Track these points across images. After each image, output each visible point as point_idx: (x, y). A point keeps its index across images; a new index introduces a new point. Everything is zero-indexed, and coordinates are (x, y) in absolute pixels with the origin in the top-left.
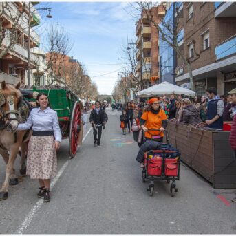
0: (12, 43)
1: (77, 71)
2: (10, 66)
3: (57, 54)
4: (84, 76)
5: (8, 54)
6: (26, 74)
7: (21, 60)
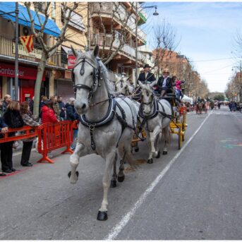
0: (122, 45)
1: (184, 68)
2: (119, 65)
3: (163, 51)
4: (193, 72)
5: (118, 55)
6: (134, 72)
7: (129, 59)
